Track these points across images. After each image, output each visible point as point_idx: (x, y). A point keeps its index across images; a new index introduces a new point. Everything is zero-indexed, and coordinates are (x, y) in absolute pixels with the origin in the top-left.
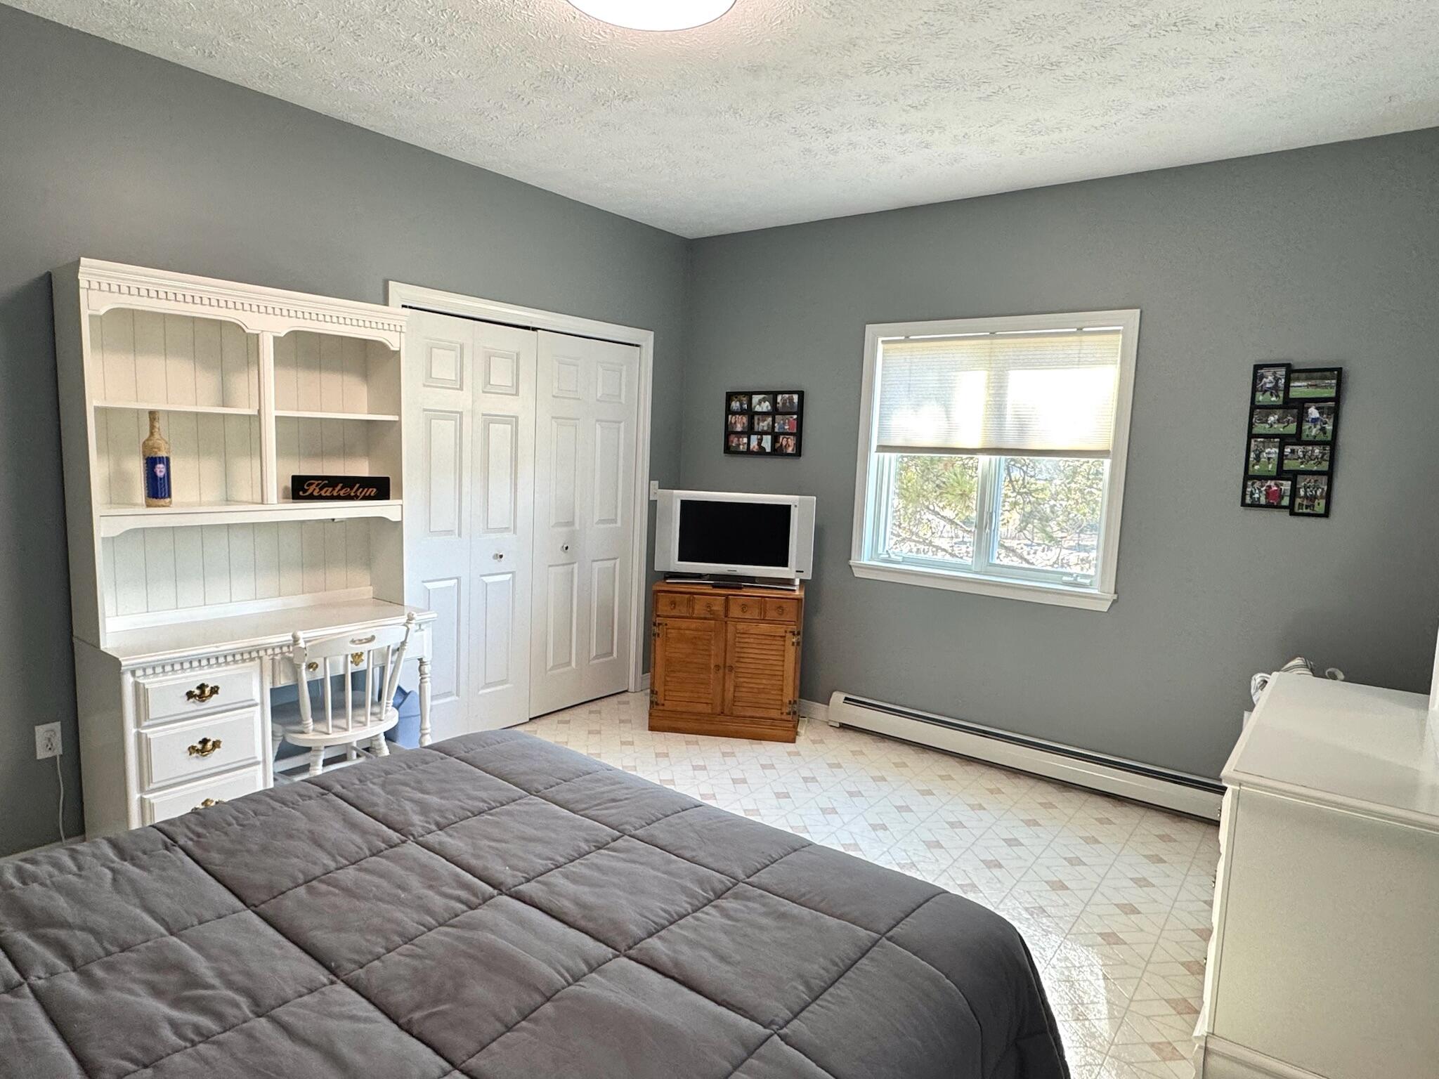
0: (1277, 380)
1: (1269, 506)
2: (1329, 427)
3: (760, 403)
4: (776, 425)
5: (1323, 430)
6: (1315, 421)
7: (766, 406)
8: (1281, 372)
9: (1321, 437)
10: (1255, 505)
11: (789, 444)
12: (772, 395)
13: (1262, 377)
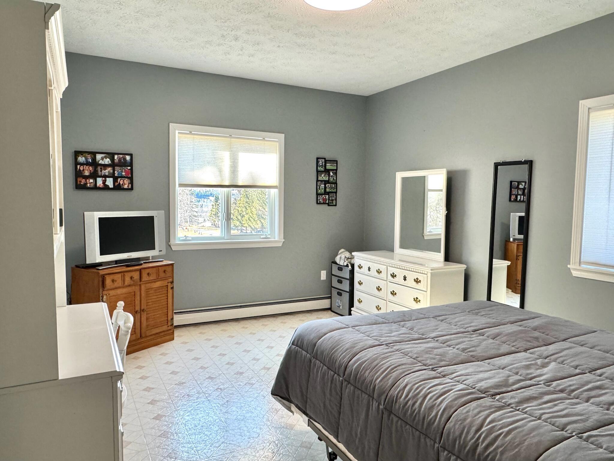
0: (322, 163)
1: (324, 203)
2: (335, 178)
3: (102, 159)
4: (116, 172)
5: (334, 179)
6: (332, 176)
7: (107, 161)
8: (323, 160)
9: (333, 182)
10: (320, 203)
11: (126, 184)
12: (111, 155)
13: (319, 162)
